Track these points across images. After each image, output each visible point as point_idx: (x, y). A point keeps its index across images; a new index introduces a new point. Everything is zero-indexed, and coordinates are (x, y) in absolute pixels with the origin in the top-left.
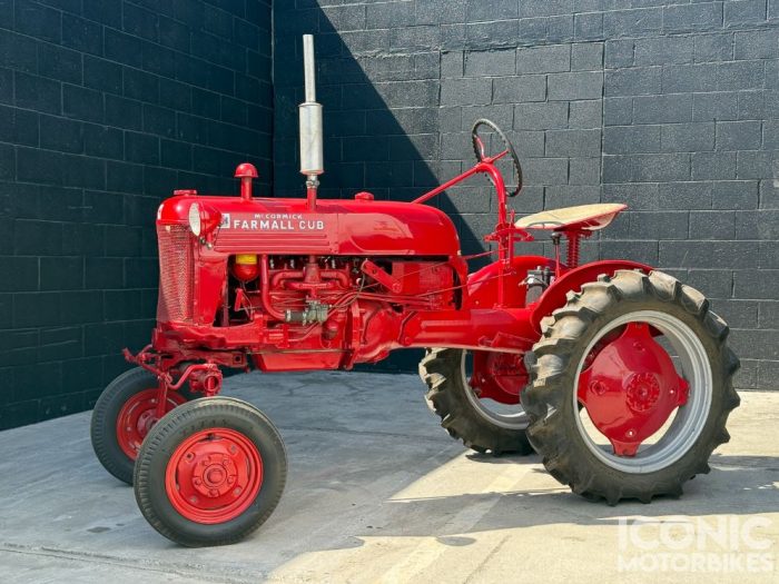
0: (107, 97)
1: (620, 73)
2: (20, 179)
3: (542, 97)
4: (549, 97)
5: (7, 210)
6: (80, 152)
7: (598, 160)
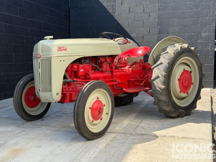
0: (29, 11)
1: (163, 5)
2: (9, 33)
3: (142, 12)
4: (144, 12)
5: (6, 41)
6: (23, 26)
7: (157, 28)
